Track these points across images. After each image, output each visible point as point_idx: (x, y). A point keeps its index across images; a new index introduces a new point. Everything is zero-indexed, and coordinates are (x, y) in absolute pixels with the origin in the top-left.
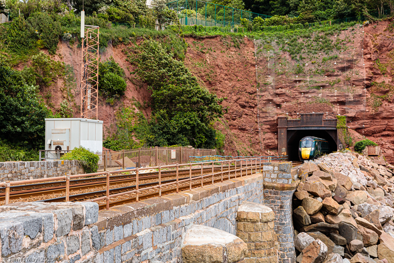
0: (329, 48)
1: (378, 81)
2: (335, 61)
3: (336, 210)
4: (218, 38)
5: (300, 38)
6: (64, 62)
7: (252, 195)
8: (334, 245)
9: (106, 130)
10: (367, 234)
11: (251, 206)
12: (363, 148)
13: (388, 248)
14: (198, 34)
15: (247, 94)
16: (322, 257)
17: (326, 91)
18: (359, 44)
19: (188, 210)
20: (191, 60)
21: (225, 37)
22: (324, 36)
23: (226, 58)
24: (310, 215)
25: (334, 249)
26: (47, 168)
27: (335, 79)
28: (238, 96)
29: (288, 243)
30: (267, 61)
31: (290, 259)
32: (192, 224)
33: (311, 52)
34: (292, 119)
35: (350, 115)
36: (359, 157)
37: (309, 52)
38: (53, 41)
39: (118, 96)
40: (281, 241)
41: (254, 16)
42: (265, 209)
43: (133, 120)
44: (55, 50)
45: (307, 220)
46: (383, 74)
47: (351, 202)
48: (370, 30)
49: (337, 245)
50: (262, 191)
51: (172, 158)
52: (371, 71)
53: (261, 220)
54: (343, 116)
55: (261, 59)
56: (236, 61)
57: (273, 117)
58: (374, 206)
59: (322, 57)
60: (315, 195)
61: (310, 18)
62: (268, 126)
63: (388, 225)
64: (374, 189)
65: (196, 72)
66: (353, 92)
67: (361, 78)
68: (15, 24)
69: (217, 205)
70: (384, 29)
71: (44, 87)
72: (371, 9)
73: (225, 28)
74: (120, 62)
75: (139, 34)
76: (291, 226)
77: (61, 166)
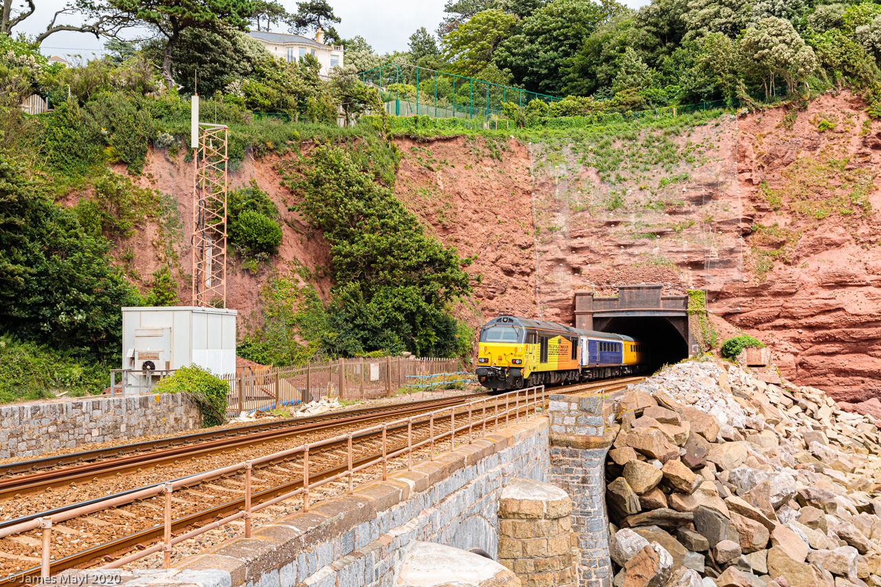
0: (672, 159)
1: (764, 222)
2: (684, 185)
3: (689, 484)
4: (458, 140)
5: (617, 142)
6: (160, 190)
7: (527, 462)
8: (685, 551)
9: (243, 322)
10: (746, 529)
11: (527, 488)
12: (738, 352)
13: (788, 556)
14: (421, 132)
15: (515, 248)
16: (663, 577)
17: (666, 243)
18: (729, 153)
19: (405, 514)
20: (407, 184)
21: (473, 138)
22: (663, 136)
23: (475, 179)
24: (639, 494)
25: (685, 560)
26: (127, 410)
27: (684, 220)
28: (499, 253)
29: (597, 549)
30: (554, 185)
31: (601, 580)
32: (413, 541)
33: (638, 168)
34: (602, 297)
35: (712, 288)
36: (730, 370)
37: (633, 167)
38: (136, 148)
39: (266, 256)
40: (583, 546)
41: (529, 99)
42: (553, 493)
43: (295, 304)
44: (141, 166)
45: (633, 505)
46: (775, 210)
47: (717, 465)
48: (750, 126)
49: (691, 551)
50: (548, 450)
51: (372, 379)
52: (752, 205)
53: (545, 515)
54: (699, 290)
55: (543, 181)
56: (495, 184)
57: (565, 293)
58: (761, 473)
59: (659, 177)
60: (648, 456)
61: (635, 102)
62: (557, 311)
63: (786, 509)
64: (759, 432)
65: (418, 206)
66: (718, 245)
67: (733, 217)
68: (61, 116)
69: (460, 493)
70: (776, 124)
71: (119, 238)
72: (751, 85)
73: (473, 120)
74: (270, 188)
75: (305, 134)
76: (603, 517)
77: (154, 407)
